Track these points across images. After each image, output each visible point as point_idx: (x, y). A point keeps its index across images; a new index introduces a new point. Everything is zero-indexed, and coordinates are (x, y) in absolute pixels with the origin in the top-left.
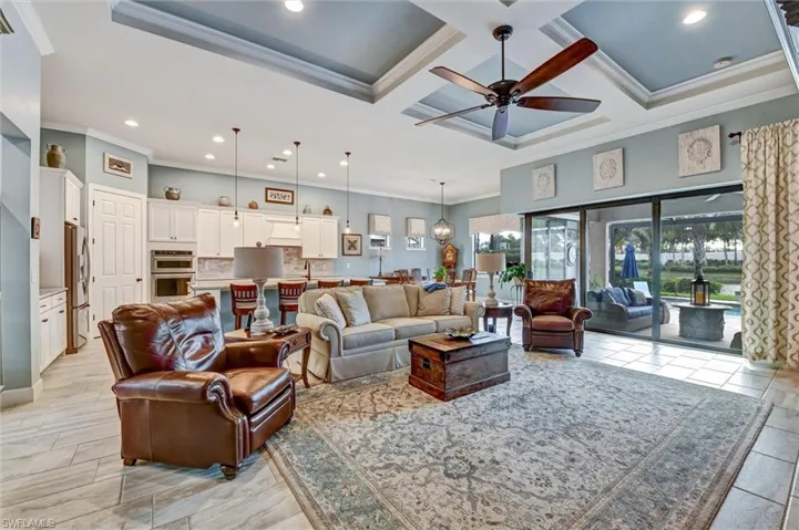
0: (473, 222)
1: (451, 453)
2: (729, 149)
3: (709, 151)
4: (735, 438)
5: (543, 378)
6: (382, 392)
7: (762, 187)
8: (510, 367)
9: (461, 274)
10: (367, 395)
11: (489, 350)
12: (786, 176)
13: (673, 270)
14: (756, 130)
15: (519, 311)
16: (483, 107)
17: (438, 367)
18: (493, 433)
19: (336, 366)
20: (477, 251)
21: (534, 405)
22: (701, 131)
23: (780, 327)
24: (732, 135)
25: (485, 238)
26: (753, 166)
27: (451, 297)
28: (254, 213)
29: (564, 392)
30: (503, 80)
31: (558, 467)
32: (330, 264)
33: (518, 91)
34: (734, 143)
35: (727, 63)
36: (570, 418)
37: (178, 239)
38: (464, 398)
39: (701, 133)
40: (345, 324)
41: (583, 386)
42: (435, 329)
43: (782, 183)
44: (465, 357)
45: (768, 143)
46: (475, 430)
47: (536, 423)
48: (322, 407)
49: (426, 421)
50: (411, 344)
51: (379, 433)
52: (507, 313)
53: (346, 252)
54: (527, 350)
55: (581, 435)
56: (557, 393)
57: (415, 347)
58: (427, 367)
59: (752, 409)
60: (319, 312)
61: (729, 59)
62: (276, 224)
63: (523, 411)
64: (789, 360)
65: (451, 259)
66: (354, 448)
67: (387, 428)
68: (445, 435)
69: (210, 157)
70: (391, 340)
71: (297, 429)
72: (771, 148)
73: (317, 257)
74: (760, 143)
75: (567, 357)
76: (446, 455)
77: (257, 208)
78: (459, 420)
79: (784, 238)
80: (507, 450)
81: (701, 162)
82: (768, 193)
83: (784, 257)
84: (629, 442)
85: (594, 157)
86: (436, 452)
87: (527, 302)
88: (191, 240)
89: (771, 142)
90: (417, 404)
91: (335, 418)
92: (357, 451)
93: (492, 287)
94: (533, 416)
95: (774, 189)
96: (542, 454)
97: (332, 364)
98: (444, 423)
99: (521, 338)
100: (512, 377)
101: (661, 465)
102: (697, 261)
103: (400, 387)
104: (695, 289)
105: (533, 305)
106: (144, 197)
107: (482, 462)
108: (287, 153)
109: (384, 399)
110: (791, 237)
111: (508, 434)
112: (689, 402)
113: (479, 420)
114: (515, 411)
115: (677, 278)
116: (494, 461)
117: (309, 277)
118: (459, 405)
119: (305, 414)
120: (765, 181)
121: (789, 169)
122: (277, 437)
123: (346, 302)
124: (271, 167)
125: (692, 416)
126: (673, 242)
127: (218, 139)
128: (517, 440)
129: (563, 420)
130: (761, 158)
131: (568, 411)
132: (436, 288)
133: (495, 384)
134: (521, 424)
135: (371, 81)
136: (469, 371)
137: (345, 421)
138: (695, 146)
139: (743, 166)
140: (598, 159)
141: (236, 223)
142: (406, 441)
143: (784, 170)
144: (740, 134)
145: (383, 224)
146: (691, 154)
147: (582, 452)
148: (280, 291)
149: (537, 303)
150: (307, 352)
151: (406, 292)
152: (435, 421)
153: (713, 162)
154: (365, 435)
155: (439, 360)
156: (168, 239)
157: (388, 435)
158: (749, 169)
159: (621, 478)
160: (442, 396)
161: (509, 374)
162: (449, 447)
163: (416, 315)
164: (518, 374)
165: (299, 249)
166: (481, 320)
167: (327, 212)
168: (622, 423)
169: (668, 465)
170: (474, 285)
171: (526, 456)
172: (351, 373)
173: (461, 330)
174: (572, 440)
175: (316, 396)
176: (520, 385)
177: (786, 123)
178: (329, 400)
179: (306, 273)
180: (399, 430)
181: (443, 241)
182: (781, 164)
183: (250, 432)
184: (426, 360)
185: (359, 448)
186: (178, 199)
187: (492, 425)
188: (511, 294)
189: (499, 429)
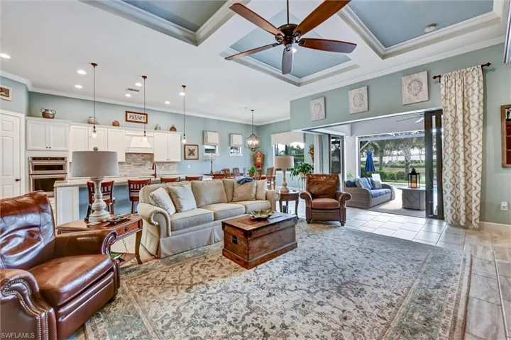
0: (273, 137)
1: (248, 320)
2: (434, 87)
3: (421, 88)
4: (456, 285)
5: (320, 245)
6: (200, 264)
7: (454, 111)
8: (297, 237)
9: (266, 171)
10: (188, 267)
11: (282, 226)
12: (468, 104)
13: (392, 166)
14: (449, 74)
15: (303, 196)
16: (274, 45)
17: (243, 242)
18: (284, 297)
19: (165, 244)
20: (277, 155)
21: (315, 268)
22: (416, 74)
23: (468, 201)
24: (435, 77)
25: (282, 148)
26: (448, 97)
27: (257, 187)
28: (116, 129)
29: (335, 255)
30: (288, 24)
31: (334, 326)
32: (175, 165)
33: (299, 32)
34: (436, 83)
35: (433, 28)
36: (341, 277)
37: (52, 148)
38: (263, 265)
39: (416, 76)
40: (174, 211)
41: (348, 249)
42: (244, 211)
43: (466, 108)
44: (263, 234)
45: (457, 82)
46: (270, 295)
47: (316, 285)
48: (148, 282)
49: (231, 289)
50: (224, 224)
51: (191, 304)
52: (295, 197)
53: (187, 157)
54: (309, 223)
55: (349, 293)
56: (330, 256)
57: (226, 227)
58: (235, 242)
59: (460, 260)
60: (153, 202)
61: (434, 25)
62: (134, 137)
63: (306, 273)
64: (473, 222)
65: (260, 161)
66: (166, 322)
67: (199, 299)
68: (245, 302)
69: (79, 87)
70: (210, 221)
71: (119, 306)
72: (459, 86)
73: (165, 160)
74: (452, 82)
75: (336, 227)
76: (244, 323)
77: (118, 125)
78: (258, 285)
79: (468, 144)
80: (294, 313)
81: (416, 95)
82: (458, 115)
83: (468, 156)
84: (385, 296)
85: (349, 92)
86: (236, 320)
87: (308, 190)
88: (64, 149)
89: (459, 82)
90: (227, 273)
91: (156, 292)
92: (167, 327)
93: (285, 179)
94: (314, 278)
95: (462, 112)
96: (321, 314)
97: (161, 242)
98: (246, 290)
99: (305, 215)
100: (299, 245)
101: (411, 317)
102: (407, 161)
103: (215, 258)
104: (411, 177)
105: (312, 191)
106: (23, 116)
107: (273, 327)
108: (139, 85)
109: (201, 270)
110: (472, 143)
111: (295, 297)
112: (419, 258)
113: (273, 285)
114: (301, 274)
115: (396, 171)
116: (284, 326)
117: (155, 175)
118: (258, 271)
119: (131, 290)
120: (456, 107)
121: (470, 99)
122: (98, 317)
123: (176, 194)
124: (128, 95)
125: (424, 269)
126: (391, 150)
127: (81, 72)
128: (301, 302)
129: (336, 280)
130: (453, 92)
131: (339, 271)
132: (246, 181)
133: (286, 252)
134: (305, 286)
135: (195, 29)
136: (266, 244)
137: (165, 295)
138: (412, 85)
139: (442, 97)
140: (352, 93)
141: (95, 135)
142: (213, 311)
143: (467, 99)
144: (440, 76)
145: (213, 138)
146: (410, 90)
147: (352, 310)
148: (130, 186)
149: (315, 189)
150: (139, 235)
151: (224, 185)
152: (238, 289)
153: (423, 96)
154: (178, 308)
155: (243, 237)
156: (45, 149)
157: (198, 306)
158: (446, 99)
159: (384, 333)
160: (247, 265)
161: (297, 243)
162: (247, 314)
163: (232, 201)
164: (303, 242)
165: (152, 155)
166: (278, 203)
167: (173, 129)
168: (378, 279)
169: (416, 316)
170: (274, 178)
171: (309, 318)
172: (177, 249)
173: (262, 212)
174: (343, 298)
175: (145, 272)
176: (305, 251)
177: (468, 69)
178: (155, 274)
179: (153, 172)
180: (208, 301)
181: (253, 149)
182: (465, 96)
183: (58, 323)
184: (234, 237)
185: (170, 324)
186: (53, 118)
187: (283, 289)
188: (298, 184)
189: (288, 292)
